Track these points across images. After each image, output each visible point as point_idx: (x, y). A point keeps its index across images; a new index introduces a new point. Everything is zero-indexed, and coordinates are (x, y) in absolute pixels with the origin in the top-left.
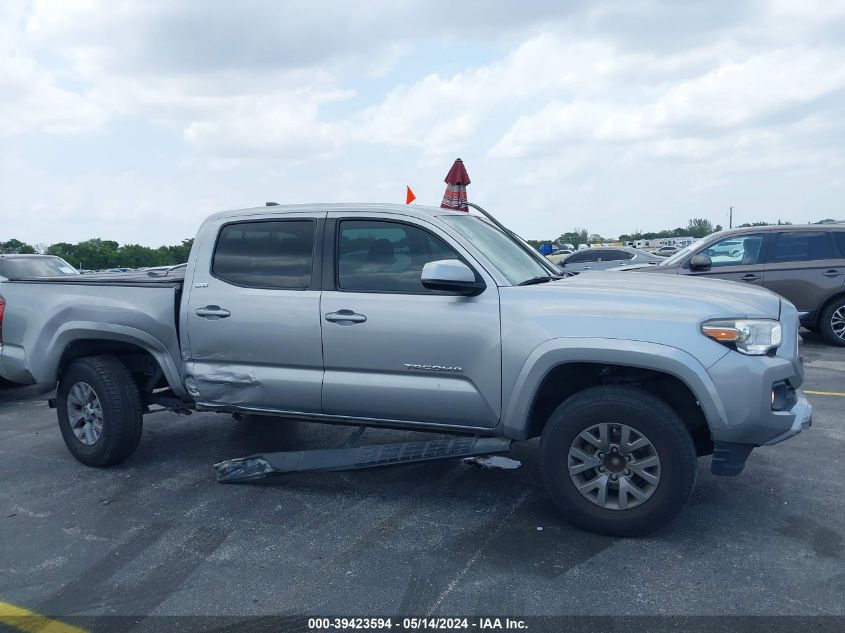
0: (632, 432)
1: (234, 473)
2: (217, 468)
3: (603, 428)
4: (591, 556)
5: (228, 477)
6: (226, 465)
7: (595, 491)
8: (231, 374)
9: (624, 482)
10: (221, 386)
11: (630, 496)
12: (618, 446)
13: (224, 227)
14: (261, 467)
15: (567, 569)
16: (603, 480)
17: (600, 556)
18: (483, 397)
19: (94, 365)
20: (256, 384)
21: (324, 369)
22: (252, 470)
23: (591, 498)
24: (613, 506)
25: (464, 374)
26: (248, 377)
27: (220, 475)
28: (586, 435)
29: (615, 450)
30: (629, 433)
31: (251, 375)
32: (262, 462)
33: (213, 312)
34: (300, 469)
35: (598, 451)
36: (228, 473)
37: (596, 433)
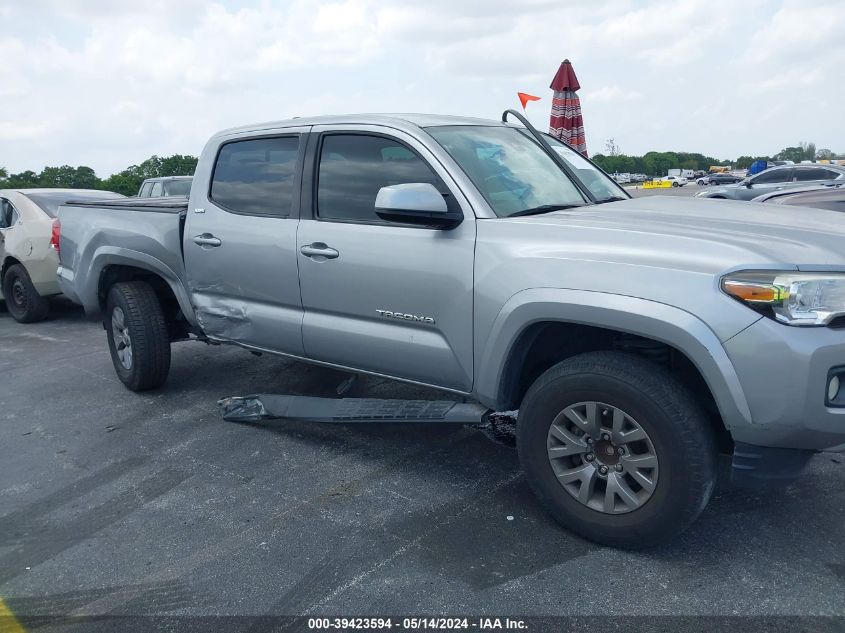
0: (626, 419)
1: (234, 412)
2: (221, 404)
3: (591, 407)
4: (548, 566)
5: (229, 415)
6: (228, 402)
7: (577, 483)
8: (227, 308)
9: (613, 479)
10: (220, 320)
11: (618, 499)
12: (610, 432)
13: (223, 145)
14: (258, 409)
15: (505, 580)
16: (588, 471)
17: (559, 568)
18: (455, 355)
19: (124, 292)
20: (246, 320)
21: (304, 309)
22: (251, 410)
23: (571, 490)
24: (596, 505)
25: (436, 326)
26: (240, 313)
27: (224, 412)
28: (571, 412)
29: (606, 437)
30: (622, 419)
31: (243, 311)
32: (260, 403)
33: (207, 240)
34: (287, 415)
35: (586, 435)
36: (230, 411)
37: (583, 412)
